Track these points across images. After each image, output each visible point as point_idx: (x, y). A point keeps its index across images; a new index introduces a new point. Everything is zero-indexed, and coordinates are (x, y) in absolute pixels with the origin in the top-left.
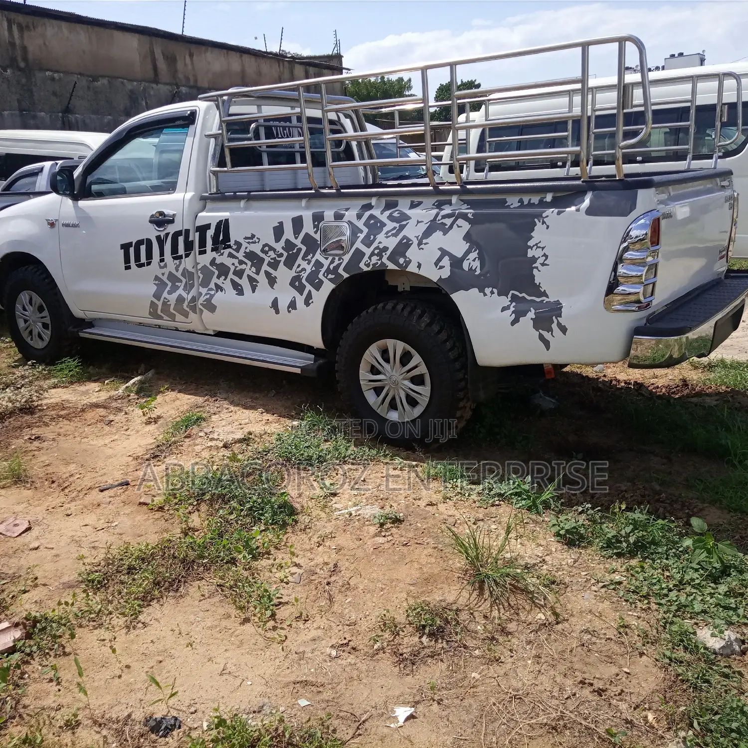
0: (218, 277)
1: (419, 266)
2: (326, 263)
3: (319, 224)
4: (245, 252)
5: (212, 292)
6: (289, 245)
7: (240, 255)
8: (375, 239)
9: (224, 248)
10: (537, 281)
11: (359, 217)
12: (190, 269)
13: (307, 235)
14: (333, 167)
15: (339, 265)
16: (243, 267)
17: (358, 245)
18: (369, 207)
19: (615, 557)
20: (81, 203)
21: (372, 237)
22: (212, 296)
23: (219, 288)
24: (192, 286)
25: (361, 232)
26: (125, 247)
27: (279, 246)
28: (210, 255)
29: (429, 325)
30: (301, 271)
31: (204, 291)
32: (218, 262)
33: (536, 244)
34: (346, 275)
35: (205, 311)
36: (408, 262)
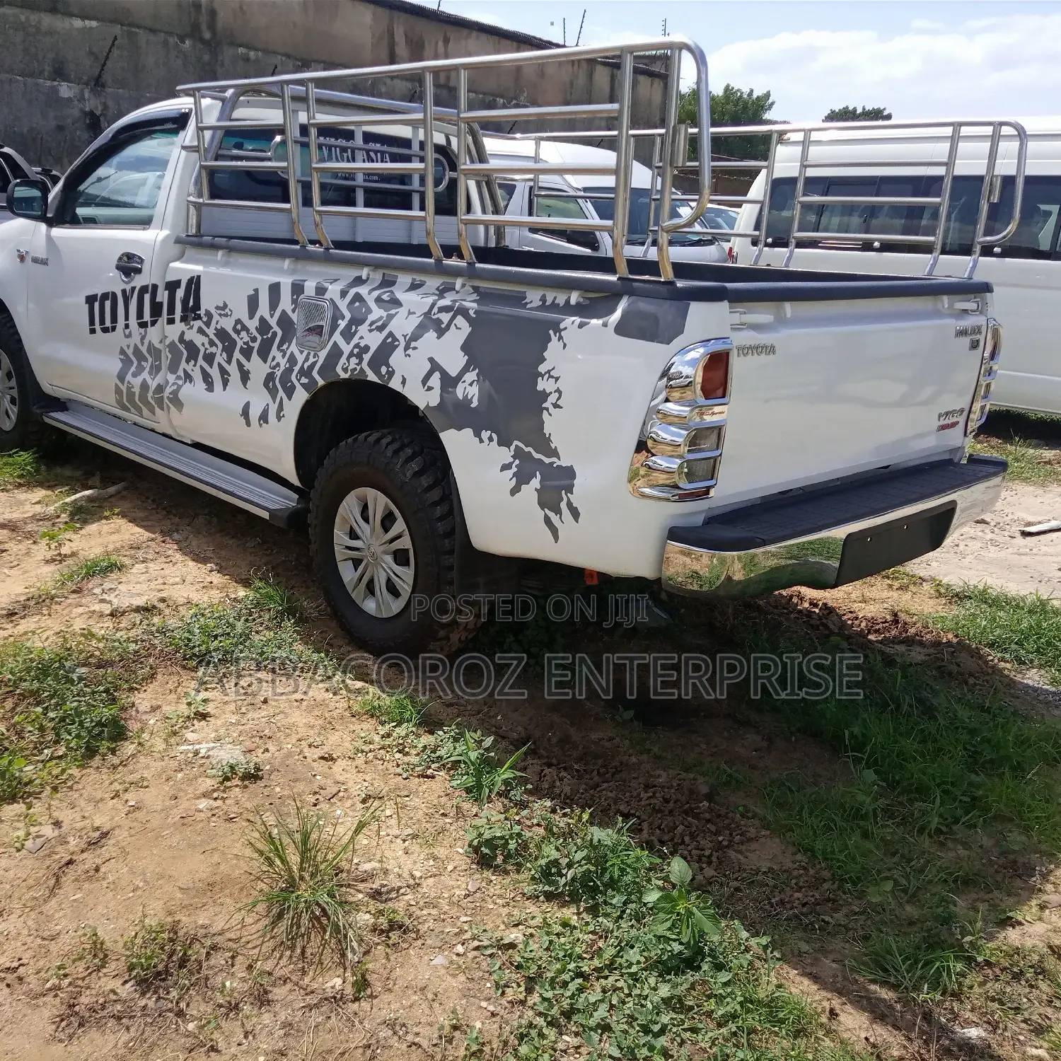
0: (188, 361)
1: (404, 382)
2: (300, 358)
3: (298, 297)
4: (216, 329)
5: (180, 382)
6: (264, 326)
7: (211, 332)
8: (356, 332)
9: (194, 319)
10: (546, 431)
11: (343, 294)
12: (158, 345)
13: (284, 311)
14: (318, 212)
15: (314, 364)
16: (213, 350)
17: (337, 337)
18: (359, 281)
19: (542, 898)
20: (57, 232)
21: (354, 327)
22: (180, 387)
23: (188, 377)
24: (158, 369)
25: (343, 318)
26: (91, 300)
27: (253, 325)
28: (179, 326)
29: (417, 474)
30: (274, 368)
31: (171, 378)
32: (187, 338)
33: (549, 372)
34: (321, 382)
35: (172, 408)
36: (391, 374)
